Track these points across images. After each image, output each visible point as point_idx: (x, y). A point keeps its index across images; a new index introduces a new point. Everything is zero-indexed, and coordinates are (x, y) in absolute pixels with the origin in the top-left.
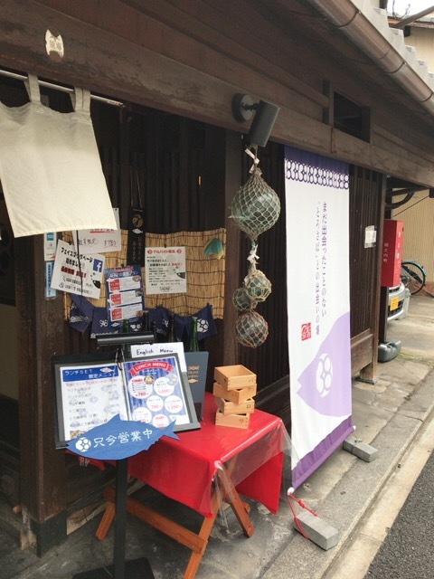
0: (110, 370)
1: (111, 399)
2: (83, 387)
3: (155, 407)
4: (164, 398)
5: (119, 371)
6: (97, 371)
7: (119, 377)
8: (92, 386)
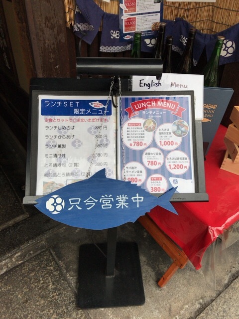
0: (102, 106)
1: (98, 146)
2: (66, 124)
3: (153, 163)
4: (166, 153)
5: (113, 109)
6: (85, 105)
7: (112, 117)
8: (77, 125)
